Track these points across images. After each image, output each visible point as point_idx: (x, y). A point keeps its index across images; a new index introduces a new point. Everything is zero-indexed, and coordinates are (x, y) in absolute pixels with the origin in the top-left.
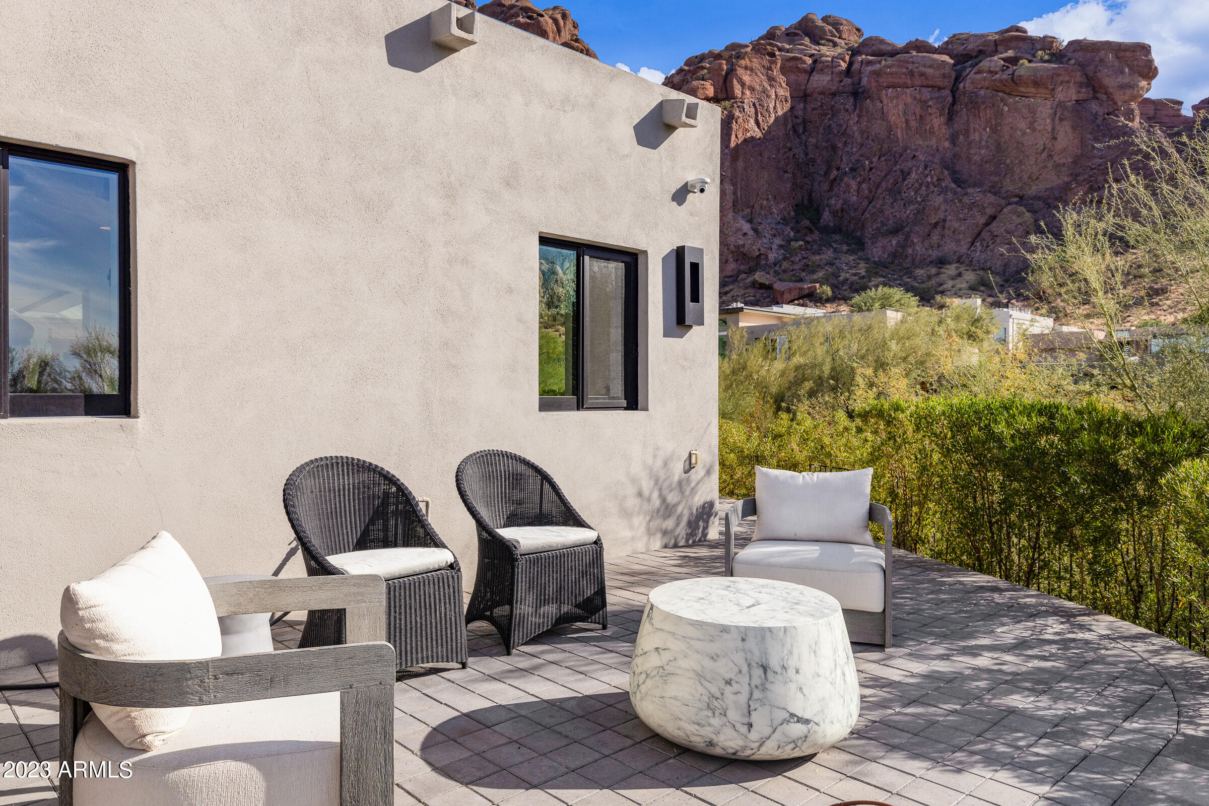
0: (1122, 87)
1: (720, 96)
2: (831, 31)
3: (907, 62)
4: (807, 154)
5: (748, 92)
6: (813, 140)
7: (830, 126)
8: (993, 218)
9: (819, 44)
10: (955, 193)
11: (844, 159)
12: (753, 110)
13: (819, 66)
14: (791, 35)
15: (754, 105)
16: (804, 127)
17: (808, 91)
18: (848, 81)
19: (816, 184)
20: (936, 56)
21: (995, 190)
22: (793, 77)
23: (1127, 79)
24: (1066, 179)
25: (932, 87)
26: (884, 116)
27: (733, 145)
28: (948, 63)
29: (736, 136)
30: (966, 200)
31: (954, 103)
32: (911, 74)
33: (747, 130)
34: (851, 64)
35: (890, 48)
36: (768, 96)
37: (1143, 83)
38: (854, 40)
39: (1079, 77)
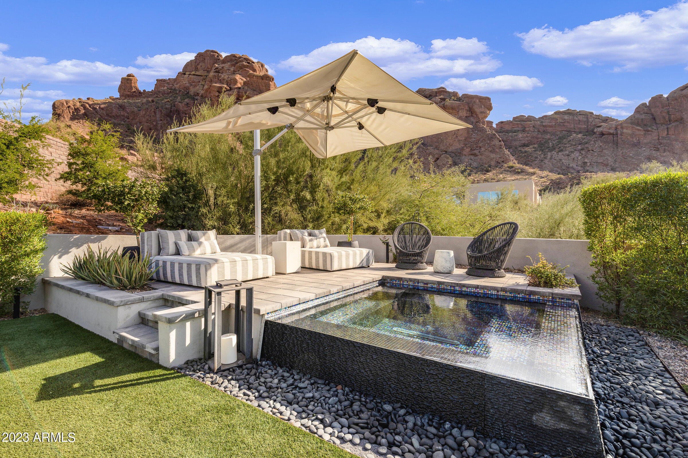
0: (481, 113)
8: (438, 159)
10: (423, 149)
21: (437, 148)
23: (483, 110)
24: (462, 146)
30: (427, 151)
37: (488, 112)
39: (467, 108)
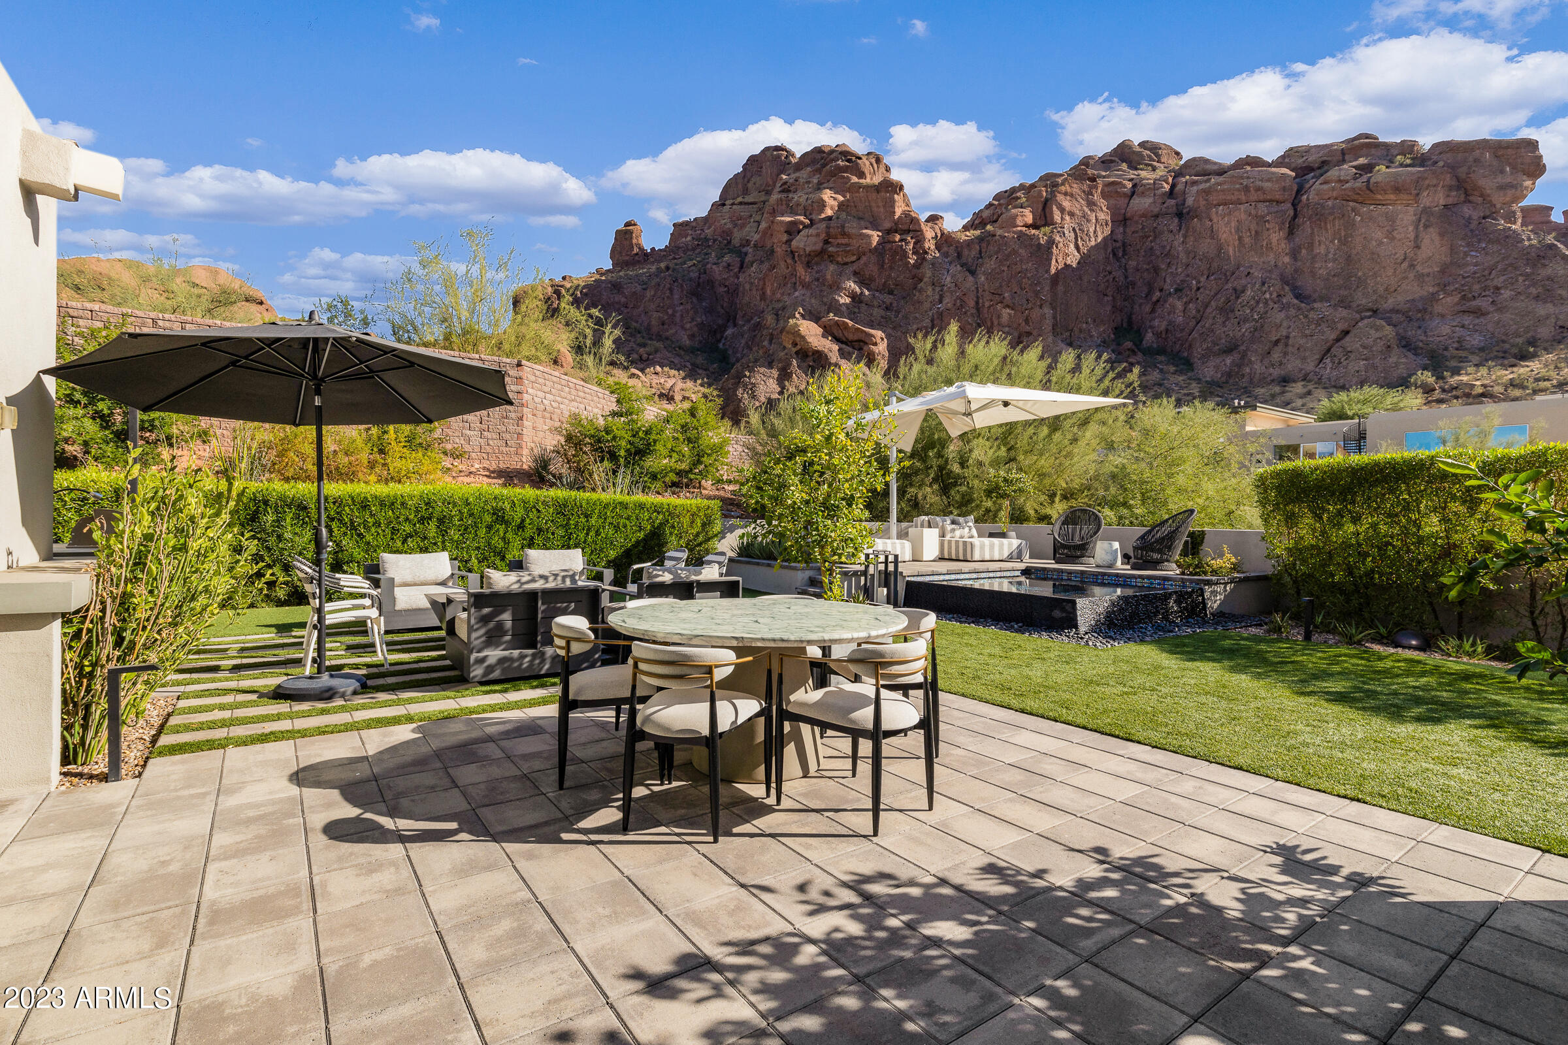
0: (1502, 188)
1: (1038, 223)
2: (1149, 156)
3: (1242, 178)
4: (1126, 277)
5: (1067, 218)
6: (1133, 263)
7: (1152, 249)
8: (1347, 333)
9: (1136, 169)
10: (1299, 309)
11: (1168, 280)
12: (1072, 234)
13: (1140, 189)
14: (1107, 162)
15: (1074, 229)
16: (1124, 251)
17: (1128, 215)
18: (1172, 202)
19: (1136, 307)
20: (1274, 169)
21: (1344, 303)
22: (1112, 202)
23: (1508, 179)
24: (1431, 290)
25: (1270, 201)
26: (1213, 234)
27: (1053, 271)
28: (1289, 176)
29: (1057, 261)
30: (1312, 315)
31: (1295, 216)
32: (1246, 189)
33: (1067, 255)
34: (1173, 186)
35: (1216, 167)
36: (1088, 221)
37: (1528, 183)
38: (1174, 164)
39: (1448, 179)
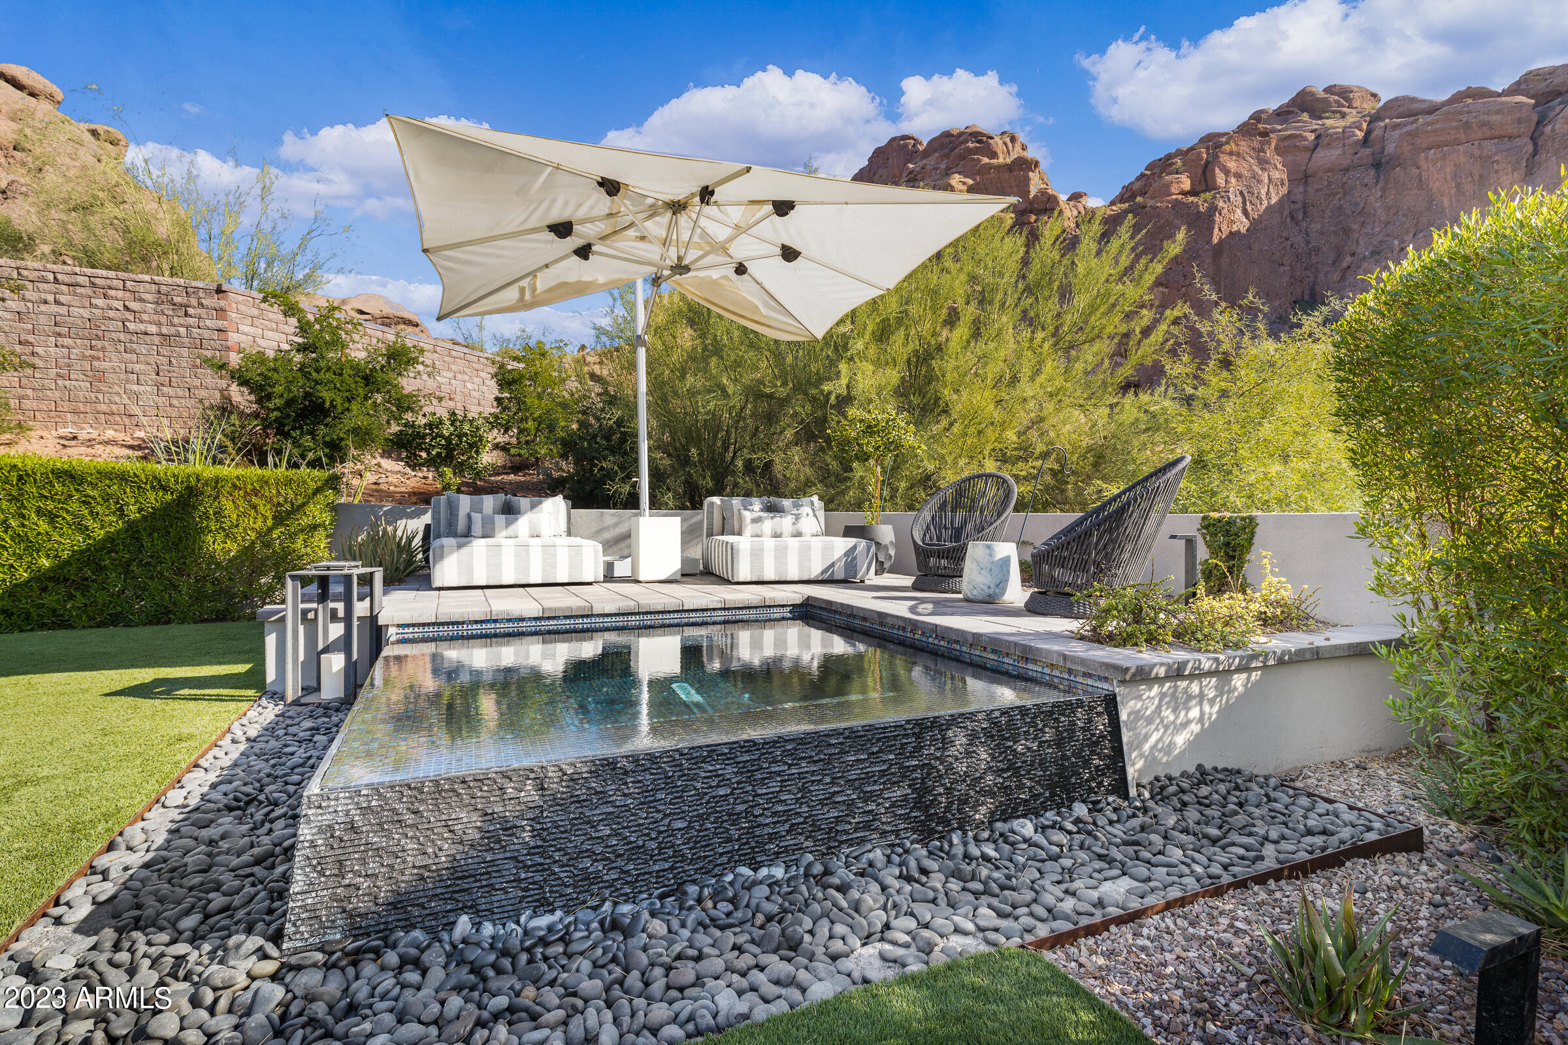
1: (1198, 189)
2: (1337, 102)
3: (1461, 113)
4: (1308, 243)
5: (1233, 180)
6: (1315, 226)
7: (1340, 207)
9: (1321, 118)
11: (1362, 242)
12: (1240, 199)
13: (1325, 140)
14: (1282, 114)
15: (1241, 193)
16: (1305, 213)
17: (1310, 172)
18: (1368, 151)
19: (1321, 276)
20: (1504, 99)
22: (1289, 158)
25: (1500, 137)
26: (1421, 183)
27: (1215, 240)
28: (1526, 104)
29: (1220, 230)
31: (1535, 152)
32: (1467, 126)
33: (1233, 222)
34: (1368, 133)
35: (1425, 106)
36: (1260, 182)
38: (1370, 107)
